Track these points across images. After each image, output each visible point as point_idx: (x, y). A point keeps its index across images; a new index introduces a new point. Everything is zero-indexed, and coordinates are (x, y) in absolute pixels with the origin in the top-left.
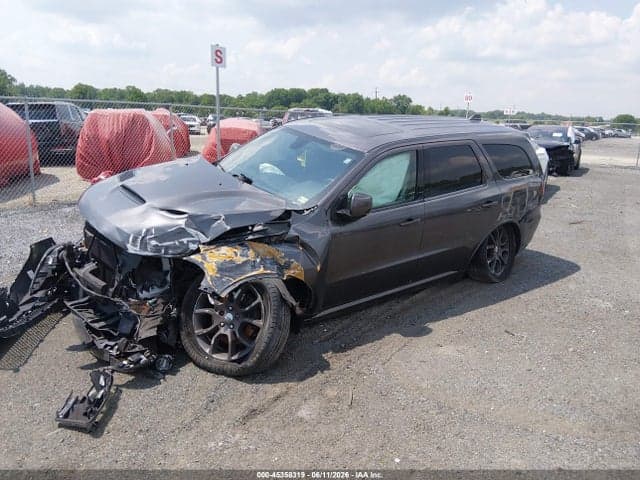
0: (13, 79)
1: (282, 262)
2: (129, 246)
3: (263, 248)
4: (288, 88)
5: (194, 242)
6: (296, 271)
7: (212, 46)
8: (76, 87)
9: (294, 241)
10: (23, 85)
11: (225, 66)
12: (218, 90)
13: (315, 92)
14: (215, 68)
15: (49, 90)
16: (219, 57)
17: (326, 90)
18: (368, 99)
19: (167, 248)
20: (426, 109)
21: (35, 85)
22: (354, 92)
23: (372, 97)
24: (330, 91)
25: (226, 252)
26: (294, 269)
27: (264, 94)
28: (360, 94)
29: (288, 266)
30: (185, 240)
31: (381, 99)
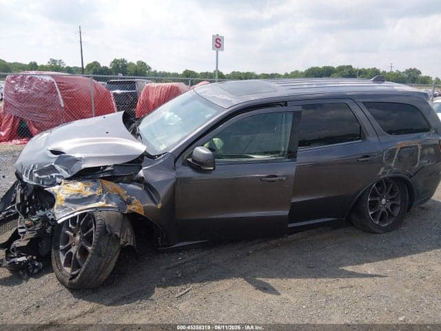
0: (150, 68)
1: (125, 198)
2: (24, 176)
3: (110, 185)
4: (321, 67)
5: (59, 177)
6: (137, 207)
7: (213, 36)
8: (184, 72)
9: (140, 181)
10: (156, 71)
11: (223, 50)
12: (217, 67)
13: (341, 68)
14: (215, 51)
15: (169, 74)
16: (218, 43)
17: (351, 67)
18: (384, 72)
19: (43, 179)
20: (433, 79)
21: (162, 71)
22: (373, 67)
23: (388, 71)
24: (353, 67)
25: (77, 186)
26: (135, 204)
27: (303, 71)
28: (378, 68)
29: (129, 202)
30: (54, 175)
31: (395, 71)
